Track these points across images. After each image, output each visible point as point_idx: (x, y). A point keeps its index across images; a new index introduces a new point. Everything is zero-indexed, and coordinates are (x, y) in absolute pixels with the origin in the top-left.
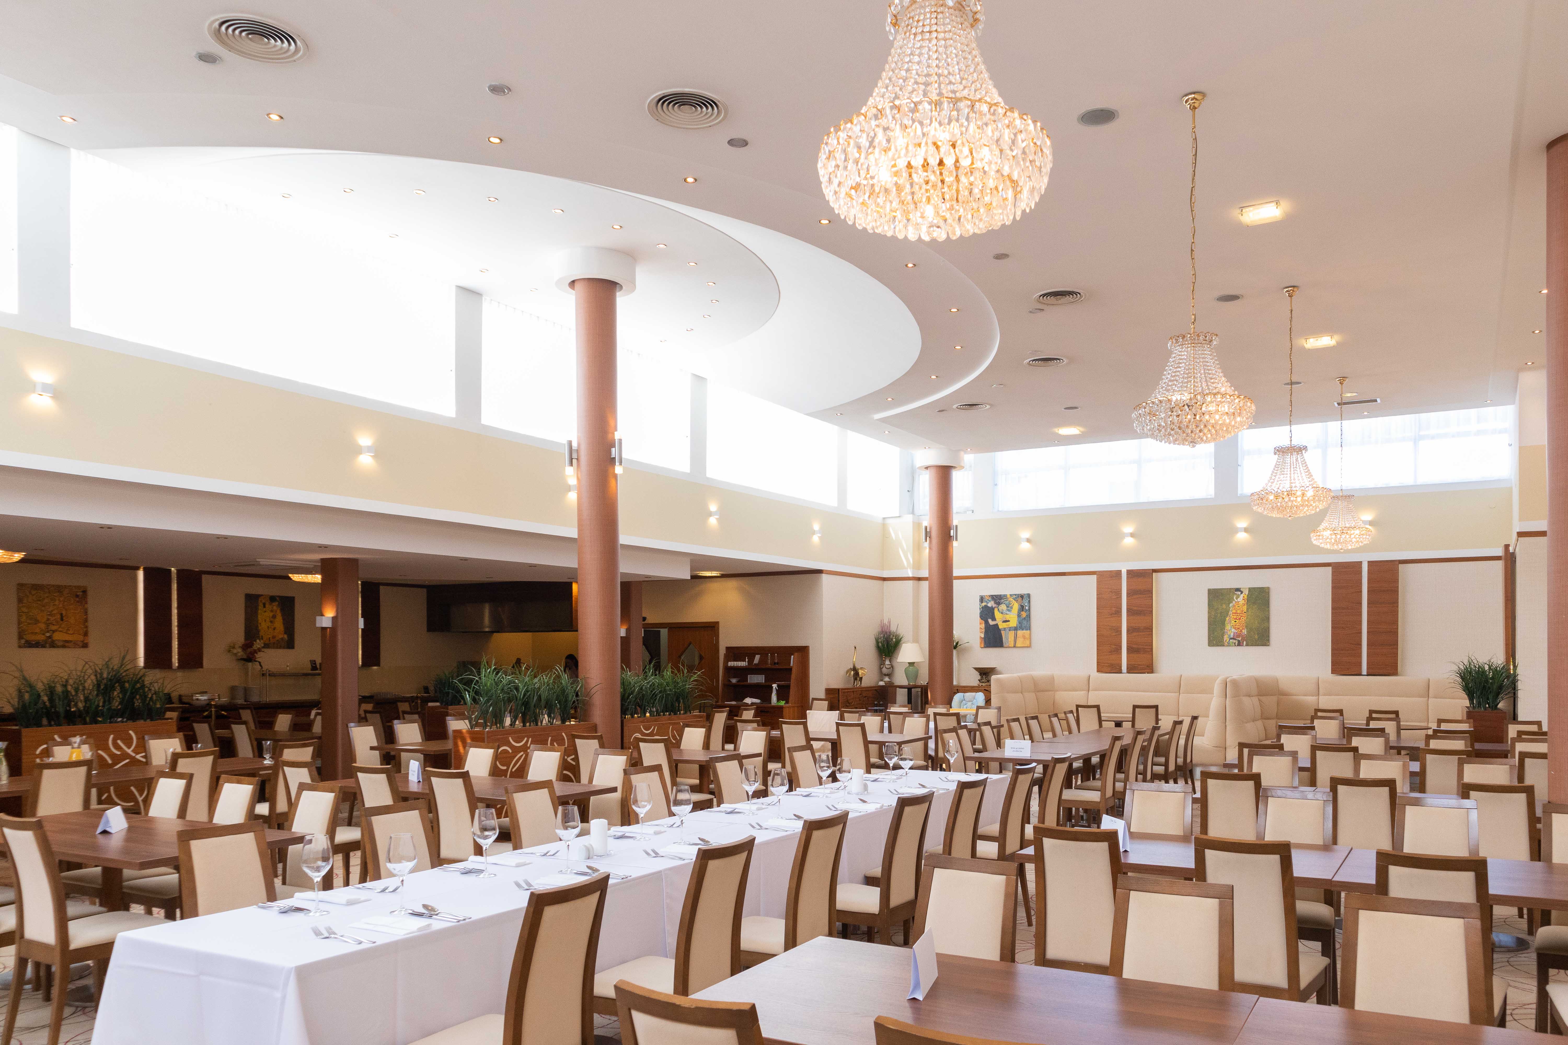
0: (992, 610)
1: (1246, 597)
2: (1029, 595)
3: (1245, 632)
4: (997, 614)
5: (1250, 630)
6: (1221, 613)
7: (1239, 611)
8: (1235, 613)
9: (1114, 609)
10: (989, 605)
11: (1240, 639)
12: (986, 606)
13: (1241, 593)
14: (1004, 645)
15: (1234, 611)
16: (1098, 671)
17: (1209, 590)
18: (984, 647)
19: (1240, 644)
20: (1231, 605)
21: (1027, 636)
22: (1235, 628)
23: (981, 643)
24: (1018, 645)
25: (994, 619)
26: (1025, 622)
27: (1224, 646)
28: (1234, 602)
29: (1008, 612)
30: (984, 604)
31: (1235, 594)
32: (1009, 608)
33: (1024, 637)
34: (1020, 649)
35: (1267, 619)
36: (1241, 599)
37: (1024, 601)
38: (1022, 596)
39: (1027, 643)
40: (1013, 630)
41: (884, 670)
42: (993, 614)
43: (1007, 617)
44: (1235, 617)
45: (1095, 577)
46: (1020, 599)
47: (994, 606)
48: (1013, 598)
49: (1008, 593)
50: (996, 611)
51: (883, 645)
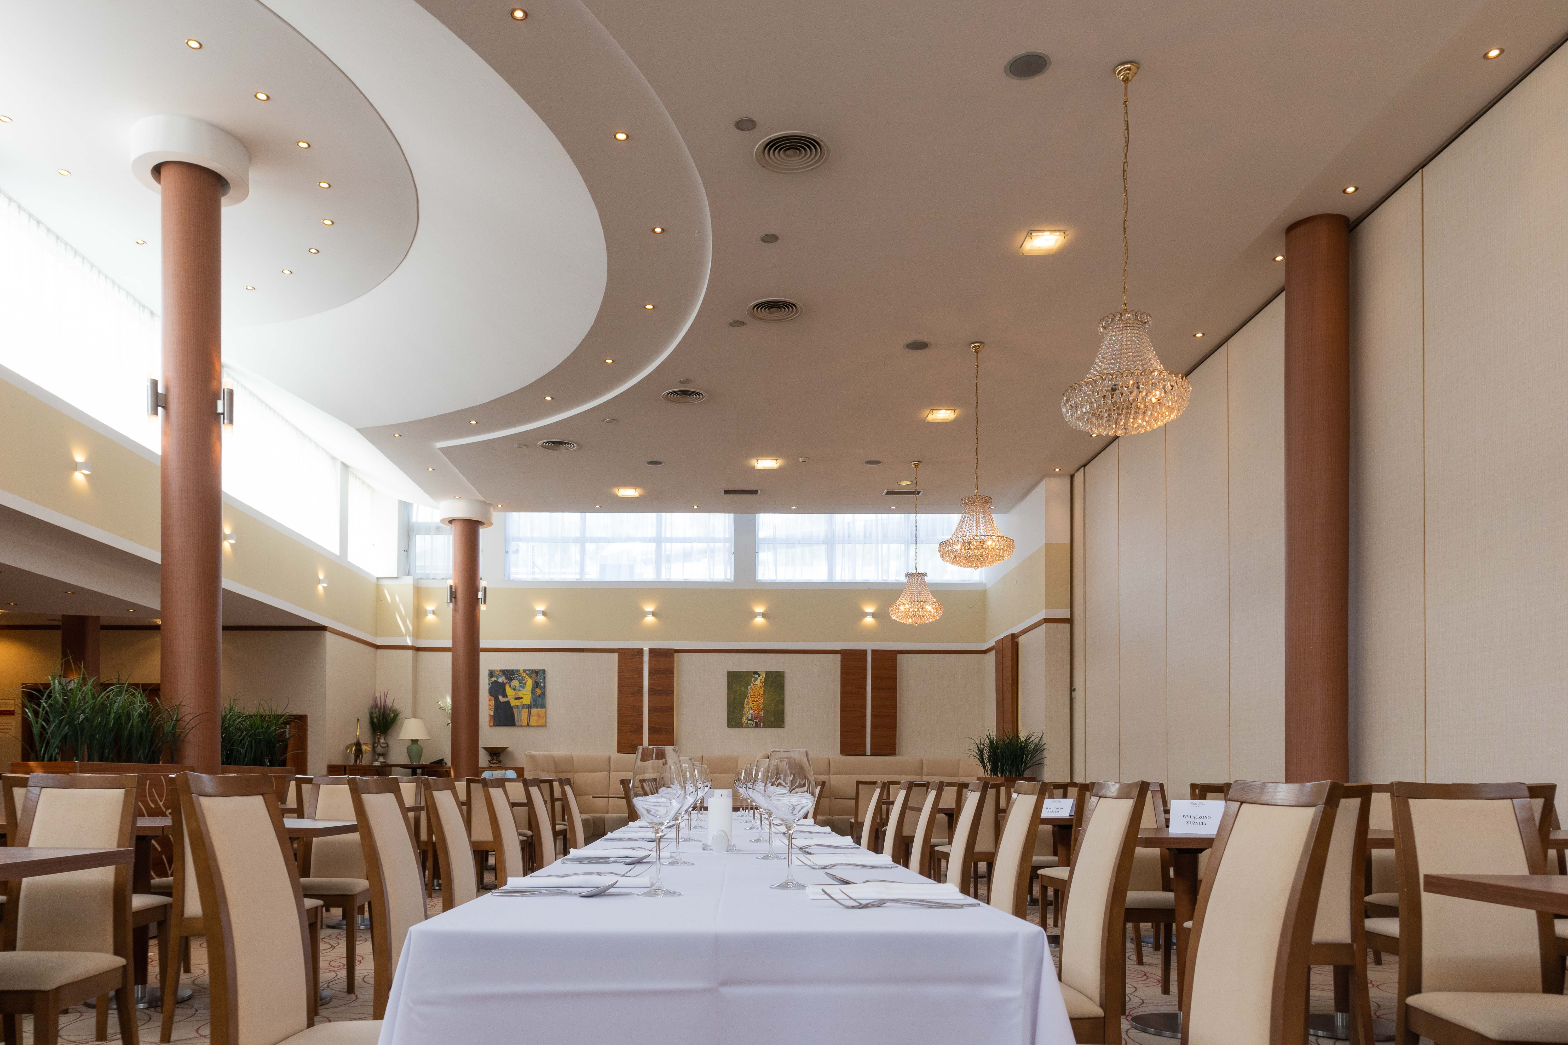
0: (503, 685)
1: (763, 679)
2: (544, 671)
3: (762, 713)
4: (509, 691)
5: (766, 712)
6: (740, 695)
7: (756, 694)
8: (753, 695)
9: (636, 688)
10: (500, 680)
11: (757, 721)
12: (496, 682)
13: (759, 676)
14: (517, 724)
15: (752, 694)
16: (619, 752)
17: (729, 673)
18: (494, 726)
19: (757, 726)
20: (749, 687)
21: (542, 715)
22: (753, 710)
23: (490, 722)
24: (532, 724)
25: (505, 696)
26: (539, 700)
27: (742, 727)
28: (752, 684)
29: (521, 689)
30: (493, 679)
31: (754, 677)
32: (522, 684)
33: (539, 716)
34: (534, 728)
35: (782, 702)
36: (759, 682)
37: (538, 677)
38: (537, 672)
39: (542, 722)
40: (526, 708)
41: (379, 749)
42: (504, 690)
43: (520, 694)
44: (753, 699)
45: (616, 655)
46: (534, 675)
47: (505, 681)
48: (527, 675)
49: (521, 668)
50: (508, 688)
51: (379, 720)
